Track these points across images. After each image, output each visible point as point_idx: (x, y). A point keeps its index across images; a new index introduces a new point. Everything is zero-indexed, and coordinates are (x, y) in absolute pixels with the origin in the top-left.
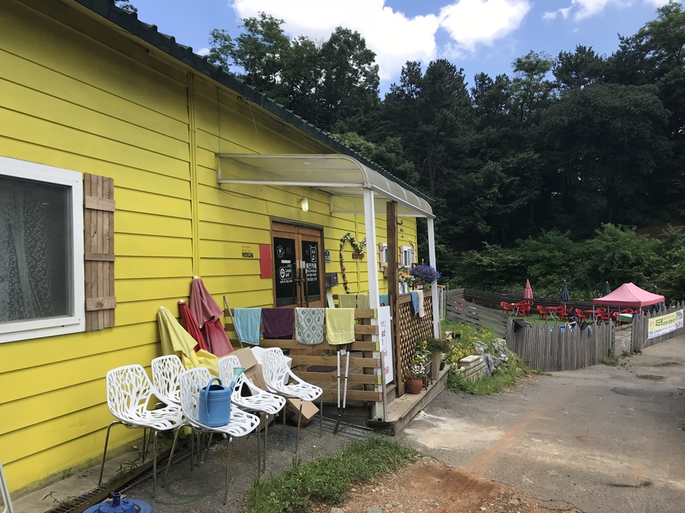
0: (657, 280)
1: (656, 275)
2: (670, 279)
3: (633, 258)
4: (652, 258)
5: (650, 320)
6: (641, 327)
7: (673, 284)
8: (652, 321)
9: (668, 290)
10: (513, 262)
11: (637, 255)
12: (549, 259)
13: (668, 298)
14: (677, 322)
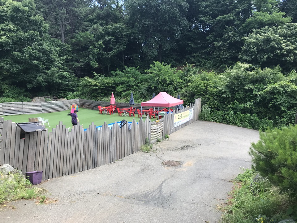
0: (180, 93)
1: (180, 90)
2: (186, 92)
3: (168, 81)
4: (178, 80)
5: (175, 115)
6: (169, 120)
7: (188, 95)
8: (176, 116)
9: (185, 98)
10: (108, 83)
11: (171, 79)
12: (128, 82)
13: (185, 102)
14: (189, 116)
